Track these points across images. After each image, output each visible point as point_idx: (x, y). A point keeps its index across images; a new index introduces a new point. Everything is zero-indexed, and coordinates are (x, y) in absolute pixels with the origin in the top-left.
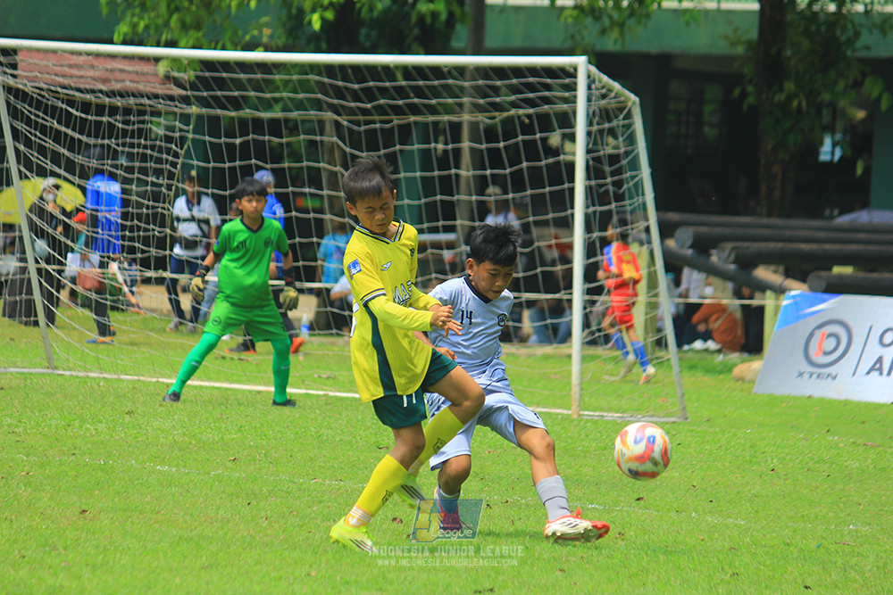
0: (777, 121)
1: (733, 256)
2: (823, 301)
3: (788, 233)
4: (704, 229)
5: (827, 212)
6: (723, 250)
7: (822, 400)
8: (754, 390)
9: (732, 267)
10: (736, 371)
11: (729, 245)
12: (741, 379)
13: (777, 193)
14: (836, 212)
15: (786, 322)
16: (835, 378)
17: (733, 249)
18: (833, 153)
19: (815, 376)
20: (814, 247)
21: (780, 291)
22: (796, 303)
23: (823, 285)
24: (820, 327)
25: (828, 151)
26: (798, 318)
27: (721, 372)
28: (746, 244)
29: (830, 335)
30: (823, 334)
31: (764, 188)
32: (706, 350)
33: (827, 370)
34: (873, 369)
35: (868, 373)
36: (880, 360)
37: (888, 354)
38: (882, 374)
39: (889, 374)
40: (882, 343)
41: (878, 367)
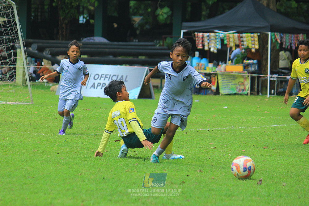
1: (49, 53)
4: (40, 44)
5: (81, 39)
6: (46, 51)
8: (56, 94)
9: (50, 56)
10: (51, 88)
11: (48, 49)
12: (53, 91)
13: (64, 33)
17: (49, 50)
18: (83, 21)
25: (82, 20)
27: (46, 89)
28: (53, 49)
31: (60, 32)
34: (92, 87)
35: (91, 88)
36: (94, 84)
37: (96, 82)
38: (94, 88)
39: (97, 88)
40: (94, 79)
41: (93, 86)
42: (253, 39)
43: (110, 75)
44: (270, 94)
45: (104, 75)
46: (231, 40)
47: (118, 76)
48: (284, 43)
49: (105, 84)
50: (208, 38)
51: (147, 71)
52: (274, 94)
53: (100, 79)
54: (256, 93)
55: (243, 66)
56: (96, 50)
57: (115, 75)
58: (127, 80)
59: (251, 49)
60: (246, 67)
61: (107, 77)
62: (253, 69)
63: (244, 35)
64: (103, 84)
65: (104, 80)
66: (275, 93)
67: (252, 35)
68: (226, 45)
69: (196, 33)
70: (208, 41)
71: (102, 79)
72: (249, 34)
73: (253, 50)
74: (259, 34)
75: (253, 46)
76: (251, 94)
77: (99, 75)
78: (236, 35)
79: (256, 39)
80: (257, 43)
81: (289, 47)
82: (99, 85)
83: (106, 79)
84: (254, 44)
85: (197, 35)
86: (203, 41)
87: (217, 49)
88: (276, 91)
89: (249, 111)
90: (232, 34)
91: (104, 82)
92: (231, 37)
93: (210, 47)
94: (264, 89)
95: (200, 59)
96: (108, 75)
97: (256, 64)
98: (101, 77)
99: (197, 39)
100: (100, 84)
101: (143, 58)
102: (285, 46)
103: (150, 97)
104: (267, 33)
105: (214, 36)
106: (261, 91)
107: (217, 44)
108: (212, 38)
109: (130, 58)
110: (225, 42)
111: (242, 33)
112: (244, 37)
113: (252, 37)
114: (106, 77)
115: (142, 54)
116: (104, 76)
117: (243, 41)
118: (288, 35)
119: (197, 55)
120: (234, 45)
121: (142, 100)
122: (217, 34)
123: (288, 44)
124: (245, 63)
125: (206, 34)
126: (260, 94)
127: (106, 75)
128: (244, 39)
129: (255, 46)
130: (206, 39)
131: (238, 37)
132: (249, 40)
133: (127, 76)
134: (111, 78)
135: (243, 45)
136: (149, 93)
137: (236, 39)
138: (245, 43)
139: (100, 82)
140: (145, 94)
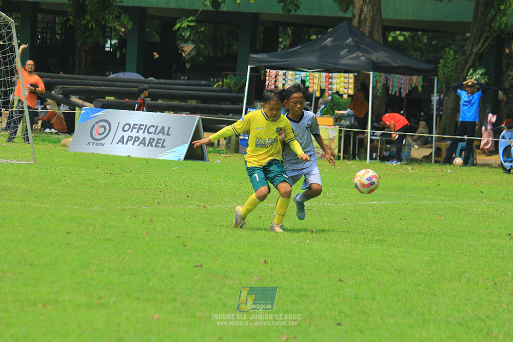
0: (83, 32)
1: (61, 91)
2: (99, 111)
3: (86, 82)
4: (49, 79)
5: (107, 73)
6: (57, 88)
7: (98, 154)
8: (68, 150)
9: (61, 96)
10: (62, 142)
11: (59, 87)
12: (64, 146)
13: (83, 64)
14: (111, 73)
15: (83, 121)
16: (103, 145)
17: (61, 88)
19: (95, 144)
20: (97, 88)
21: (81, 107)
22: (87, 112)
23: (100, 105)
24: (97, 123)
25: (109, 46)
26: (88, 119)
27: (56, 143)
28: (67, 86)
29: (102, 126)
30: (99, 126)
31: (77, 62)
32: (51, 133)
33: (100, 142)
34: (120, 141)
35: (117, 143)
36: (123, 137)
37: (126, 135)
38: (123, 144)
39: (126, 144)
40: (123, 130)
41: (122, 140)
42: (346, 80)
43: (146, 125)
44: (371, 158)
45: (137, 125)
46: (316, 81)
47: (157, 126)
48: (391, 88)
49: (139, 138)
50: (284, 77)
51: (198, 121)
52: (376, 159)
53: (131, 132)
54: (351, 157)
55: (334, 118)
56: (127, 89)
57: (153, 126)
58: (169, 133)
59: (342, 95)
60: (338, 120)
61: (142, 129)
62: (348, 123)
63: (335, 75)
64: (136, 137)
65: (138, 132)
66: (378, 158)
67: (346, 75)
68: (308, 87)
69: (268, 70)
70: (284, 82)
71: (135, 131)
72: (343, 74)
73: (345, 96)
74: (356, 74)
75: (346, 91)
76: (344, 158)
77: (130, 125)
78: (324, 74)
79: (352, 81)
80: (351, 86)
81: (398, 94)
82: (130, 138)
83: (140, 131)
84: (348, 88)
85: (269, 72)
86: (275, 82)
88: (378, 155)
89: (340, 182)
90: (318, 73)
91: (137, 135)
92: (316, 77)
94: (363, 150)
96: (143, 125)
97: (353, 115)
98: (134, 128)
99: (267, 78)
100: (132, 137)
101: (193, 103)
102: (392, 91)
103: (201, 158)
104: (368, 72)
105: (292, 75)
106: (357, 154)
108: (290, 77)
109: (176, 103)
110: (307, 84)
111: (332, 73)
112: (335, 78)
113: (345, 78)
114: (140, 128)
115: (192, 97)
116: (137, 127)
117: (331, 84)
118: (397, 76)
120: (319, 89)
121: (189, 162)
122: (297, 72)
123: (396, 89)
124: (337, 114)
125: (281, 72)
126: (357, 158)
127: (140, 125)
128: (334, 81)
129: (348, 91)
130: (280, 79)
131: (326, 77)
132: (341, 82)
133: (169, 128)
134: (147, 129)
135: (331, 89)
136: (201, 153)
137: (323, 80)
138: (334, 87)
139: (131, 134)
140: (195, 154)
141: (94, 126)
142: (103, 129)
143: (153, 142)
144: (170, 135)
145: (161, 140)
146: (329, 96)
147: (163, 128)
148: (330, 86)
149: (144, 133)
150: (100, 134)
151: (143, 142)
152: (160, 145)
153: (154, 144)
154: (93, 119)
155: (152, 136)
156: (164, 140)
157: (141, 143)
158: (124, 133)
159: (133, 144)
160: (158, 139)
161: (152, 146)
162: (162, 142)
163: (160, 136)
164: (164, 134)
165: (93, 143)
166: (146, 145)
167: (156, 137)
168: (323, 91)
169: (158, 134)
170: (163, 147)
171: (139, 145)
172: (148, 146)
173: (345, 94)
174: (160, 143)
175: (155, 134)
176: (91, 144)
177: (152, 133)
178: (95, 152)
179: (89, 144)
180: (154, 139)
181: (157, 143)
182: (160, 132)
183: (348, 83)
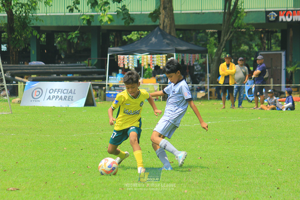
2: (36, 83)
7: (37, 106)
15: (27, 89)
16: (39, 101)
19: (35, 101)
20: (28, 71)
22: (29, 84)
23: (32, 80)
24: (35, 90)
26: (30, 88)
30: (36, 91)
33: (37, 100)
34: (48, 98)
35: (47, 100)
36: (50, 96)
37: (51, 95)
38: (50, 100)
39: (52, 100)
40: (50, 93)
42: (161, 59)
43: (62, 89)
45: (57, 89)
46: (145, 60)
47: (68, 90)
49: (58, 96)
50: (128, 59)
51: (90, 86)
53: (54, 93)
55: (156, 79)
56: (44, 70)
57: (66, 90)
58: (75, 92)
59: (160, 67)
60: (158, 80)
61: (60, 91)
62: (164, 81)
63: (155, 56)
64: (57, 96)
65: (58, 93)
67: (161, 56)
68: (141, 64)
70: (128, 62)
72: (159, 55)
73: (161, 67)
74: (166, 55)
75: (162, 64)
76: (163, 100)
77: (53, 90)
78: (149, 56)
81: (189, 64)
82: (54, 97)
83: (59, 92)
84: (163, 63)
85: (120, 57)
86: (123, 62)
87: (134, 67)
90: (146, 56)
91: (58, 95)
92: (145, 58)
93: (129, 66)
95: (123, 75)
96: (60, 89)
98: (55, 91)
99: (119, 60)
100: (55, 96)
103: (92, 104)
104: (172, 54)
105: (132, 58)
107: (134, 64)
110: (141, 62)
111: (153, 55)
112: (155, 58)
113: (161, 57)
114: (58, 91)
116: (57, 90)
117: (153, 61)
118: (188, 55)
119: (120, 71)
120: (147, 64)
121: (86, 107)
122: (135, 56)
123: (188, 62)
124: (158, 77)
125: (126, 56)
127: (59, 89)
128: (155, 59)
129: (163, 64)
130: (126, 60)
131: (151, 57)
132: (158, 59)
133: (75, 90)
134: (62, 91)
135: (153, 64)
136: (92, 102)
137: (149, 59)
138: (155, 62)
139: (54, 95)
140: (89, 103)
141: (33, 91)
142: (38, 93)
143: (66, 98)
144: (75, 93)
145: (71, 96)
146: (153, 67)
147: (71, 90)
148: (153, 62)
149: (61, 93)
150: (37, 96)
151: (61, 98)
152: (70, 99)
153: (67, 99)
154: (32, 88)
155: (66, 95)
156: (72, 97)
157: (60, 99)
158: (50, 94)
159: (56, 100)
160: (69, 96)
161: (66, 100)
162: (71, 98)
163: (70, 94)
164: (72, 93)
165: (34, 101)
166: (63, 99)
167: (68, 95)
168: (149, 65)
169: (69, 93)
170: (72, 100)
171: (59, 100)
172: (64, 100)
173: (161, 66)
174: (70, 98)
175: (67, 93)
176: (33, 101)
177: (65, 93)
178: (35, 105)
179: (31, 101)
180: (67, 97)
181: (69, 98)
182: (70, 92)
183: (163, 60)
